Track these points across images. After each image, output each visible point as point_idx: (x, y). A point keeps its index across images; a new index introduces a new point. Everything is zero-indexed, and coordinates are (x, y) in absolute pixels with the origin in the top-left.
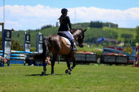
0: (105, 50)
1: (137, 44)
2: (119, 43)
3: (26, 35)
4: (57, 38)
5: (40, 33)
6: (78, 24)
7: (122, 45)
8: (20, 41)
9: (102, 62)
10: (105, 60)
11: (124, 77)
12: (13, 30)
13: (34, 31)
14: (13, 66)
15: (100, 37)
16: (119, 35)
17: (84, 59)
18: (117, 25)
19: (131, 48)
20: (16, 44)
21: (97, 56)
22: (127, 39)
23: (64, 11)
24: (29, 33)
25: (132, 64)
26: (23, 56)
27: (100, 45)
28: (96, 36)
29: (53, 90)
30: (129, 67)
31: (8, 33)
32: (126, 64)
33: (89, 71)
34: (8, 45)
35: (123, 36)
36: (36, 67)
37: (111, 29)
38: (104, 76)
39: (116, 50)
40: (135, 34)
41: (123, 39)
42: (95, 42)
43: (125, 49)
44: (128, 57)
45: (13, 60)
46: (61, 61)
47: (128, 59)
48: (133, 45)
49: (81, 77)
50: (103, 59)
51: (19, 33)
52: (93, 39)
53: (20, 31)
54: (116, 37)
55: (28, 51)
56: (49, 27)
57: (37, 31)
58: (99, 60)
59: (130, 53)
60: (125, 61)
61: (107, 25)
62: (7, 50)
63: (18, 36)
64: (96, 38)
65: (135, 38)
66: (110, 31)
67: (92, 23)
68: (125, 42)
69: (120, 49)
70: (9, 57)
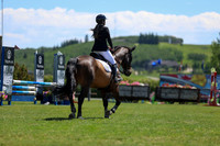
0: (162, 80)
1: (213, 70)
2: (185, 68)
3: (38, 56)
4: (89, 61)
5: (60, 53)
6: (120, 38)
7: (189, 71)
8: (29, 65)
9: (158, 98)
10: (163, 95)
11: (192, 122)
12: (16, 47)
13: (50, 49)
14: (17, 105)
15: (154, 59)
16: (185, 55)
17: (128, 95)
18: (181, 40)
19: (203, 76)
20: (22, 70)
21: (150, 89)
22: (198, 62)
23: (101, 19)
24: (42, 53)
25: (206, 101)
26: (32, 90)
27: (155, 72)
28: (148, 58)
29: (81, 143)
30: (201, 106)
31: (9, 53)
32: (195, 102)
33: (136, 113)
34: (9, 71)
35: (191, 57)
36: (53, 106)
37: (172, 46)
38: (160, 121)
39: (179, 79)
40: (209, 55)
41: (191, 63)
42: (146, 67)
43: (194, 78)
44: (198, 91)
45: (16, 94)
46: (93, 96)
47: (199, 94)
48: (207, 71)
49: (125, 121)
50: (160, 94)
51: (27, 53)
52: (143, 62)
53: (28, 49)
54: (180, 59)
55: (40, 81)
56: (73, 42)
57: (55, 49)
58: (152, 96)
59: (201, 84)
60: (194, 96)
61: (166, 39)
62: (8, 79)
63: (25, 57)
64: (148, 61)
65: (209, 60)
66: (170, 50)
67: (141, 36)
68: (195, 67)
69: (186, 78)
70: (10, 91)
